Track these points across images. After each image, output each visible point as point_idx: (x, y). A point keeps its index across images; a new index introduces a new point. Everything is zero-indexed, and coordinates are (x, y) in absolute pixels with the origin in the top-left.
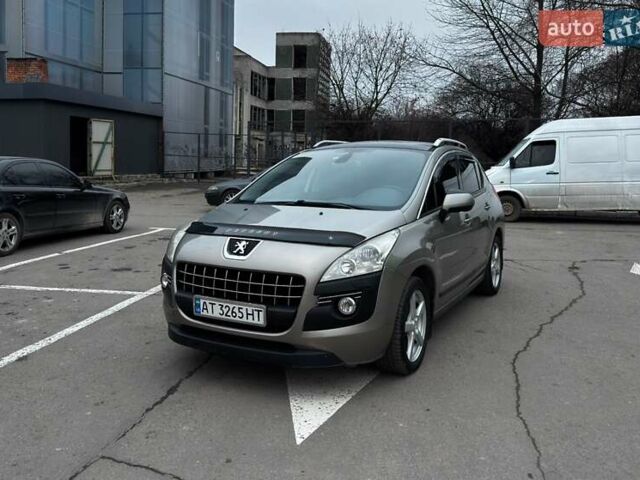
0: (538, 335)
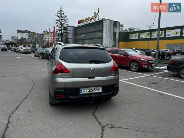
0: (31, 90)
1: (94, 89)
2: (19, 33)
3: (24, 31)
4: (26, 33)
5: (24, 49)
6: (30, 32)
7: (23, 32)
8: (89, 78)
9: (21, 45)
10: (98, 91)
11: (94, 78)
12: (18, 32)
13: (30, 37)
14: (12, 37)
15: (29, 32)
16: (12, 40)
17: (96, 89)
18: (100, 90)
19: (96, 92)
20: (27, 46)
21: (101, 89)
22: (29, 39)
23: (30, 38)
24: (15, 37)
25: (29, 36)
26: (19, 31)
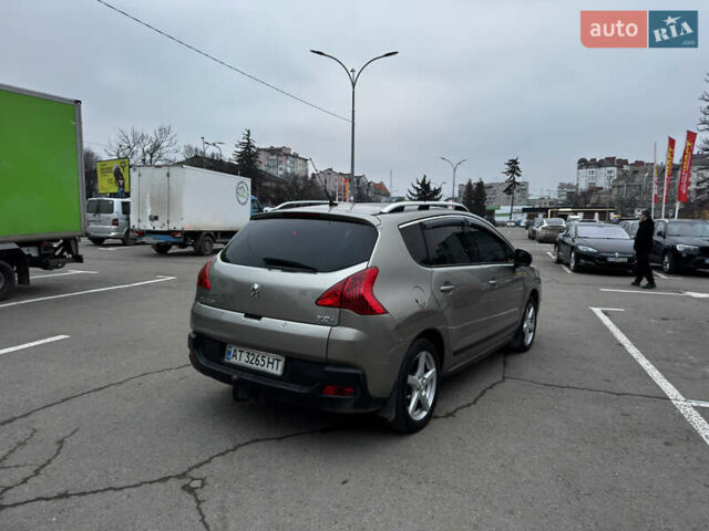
1: (260, 359)
2: (583, 171)
3: (601, 161)
4: (609, 169)
5: (545, 225)
6: (626, 162)
7: (600, 164)
8: (247, 316)
9: (576, 213)
10: (269, 370)
11: (259, 318)
12: (580, 168)
13: (621, 183)
14: (562, 186)
15: (622, 163)
16: (560, 196)
17: (266, 360)
18: (276, 368)
19: (264, 368)
20: (597, 214)
21: (281, 364)
22: (615, 191)
23: (619, 187)
24: (569, 186)
25: (620, 178)
26: (583, 163)
